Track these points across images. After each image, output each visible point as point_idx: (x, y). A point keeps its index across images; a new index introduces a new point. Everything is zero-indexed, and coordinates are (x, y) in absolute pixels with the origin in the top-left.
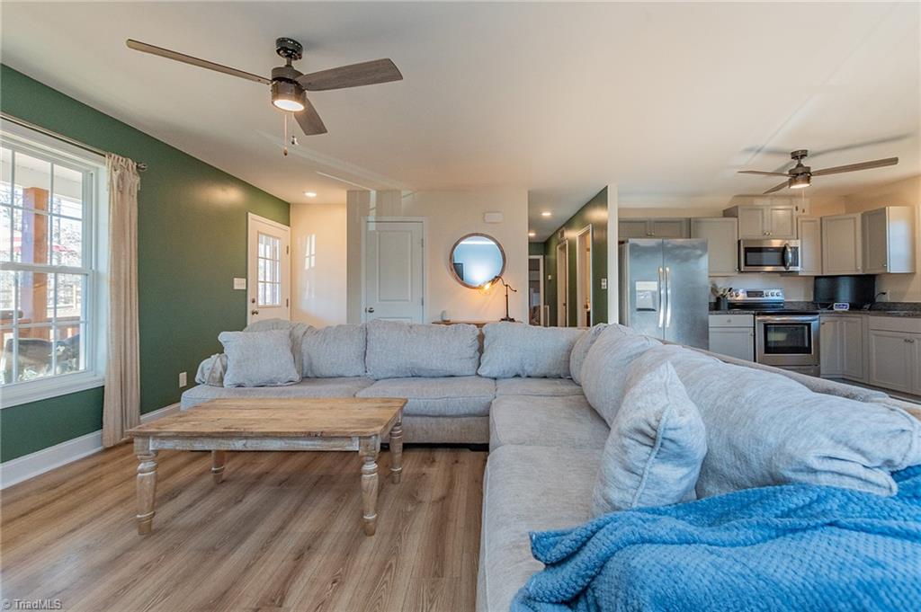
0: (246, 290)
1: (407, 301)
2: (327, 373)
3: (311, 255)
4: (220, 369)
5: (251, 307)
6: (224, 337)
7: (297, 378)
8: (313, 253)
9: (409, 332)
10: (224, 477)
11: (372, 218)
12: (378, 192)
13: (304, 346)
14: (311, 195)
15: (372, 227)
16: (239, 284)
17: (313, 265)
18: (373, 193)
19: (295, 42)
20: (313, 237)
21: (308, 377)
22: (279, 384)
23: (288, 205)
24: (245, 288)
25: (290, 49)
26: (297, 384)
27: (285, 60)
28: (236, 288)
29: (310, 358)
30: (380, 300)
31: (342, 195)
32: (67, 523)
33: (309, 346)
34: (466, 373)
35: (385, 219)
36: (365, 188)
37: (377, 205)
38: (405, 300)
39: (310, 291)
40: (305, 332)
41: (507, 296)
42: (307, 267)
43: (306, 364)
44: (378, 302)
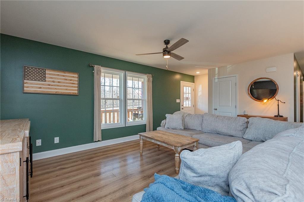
0: (180, 103)
1: (230, 106)
2: (191, 128)
3: (200, 91)
4: (165, 123)
5: (181, 107)
6: (167, 115)
7: (183, 128)
8: (201, 90)
9: (216, 118)
10: (160, 149)
11: (216, 77)
12: (218, 68)
13: (186, 119)
14: (198, 73)
15: (216, 80)
16: (178, 101)
17: (201, 94)
18: (217, 69)
19: (167, 40)
20: (201, 85)
21: (187, 129)
22: (177, 129)
23: (194, 76)
24: (179, 102)
25: (167, 42)
26: (182, 130)
27: (166, 45)
28: (177, 102)
29: (187, 123)
30: (219, 106)
31: (207, 71)
32: (133, 149)
33: (187, 119)
34: (238, 136)
35: (221, 77)
36: (214, 68)
37: (218, 72)
38: (229, 106)
39: (200, 102)
40: (187, 116)
41: (278, 105)
42: (199, 95)
43: (186, 124)
44: (218, 106)
